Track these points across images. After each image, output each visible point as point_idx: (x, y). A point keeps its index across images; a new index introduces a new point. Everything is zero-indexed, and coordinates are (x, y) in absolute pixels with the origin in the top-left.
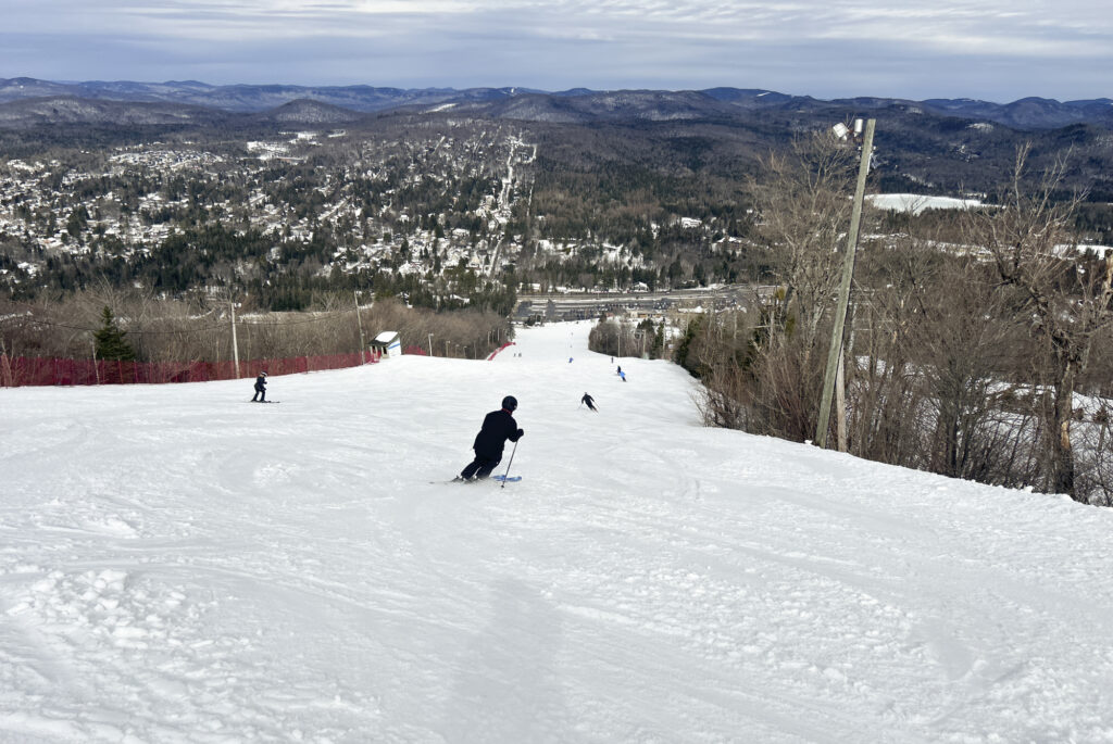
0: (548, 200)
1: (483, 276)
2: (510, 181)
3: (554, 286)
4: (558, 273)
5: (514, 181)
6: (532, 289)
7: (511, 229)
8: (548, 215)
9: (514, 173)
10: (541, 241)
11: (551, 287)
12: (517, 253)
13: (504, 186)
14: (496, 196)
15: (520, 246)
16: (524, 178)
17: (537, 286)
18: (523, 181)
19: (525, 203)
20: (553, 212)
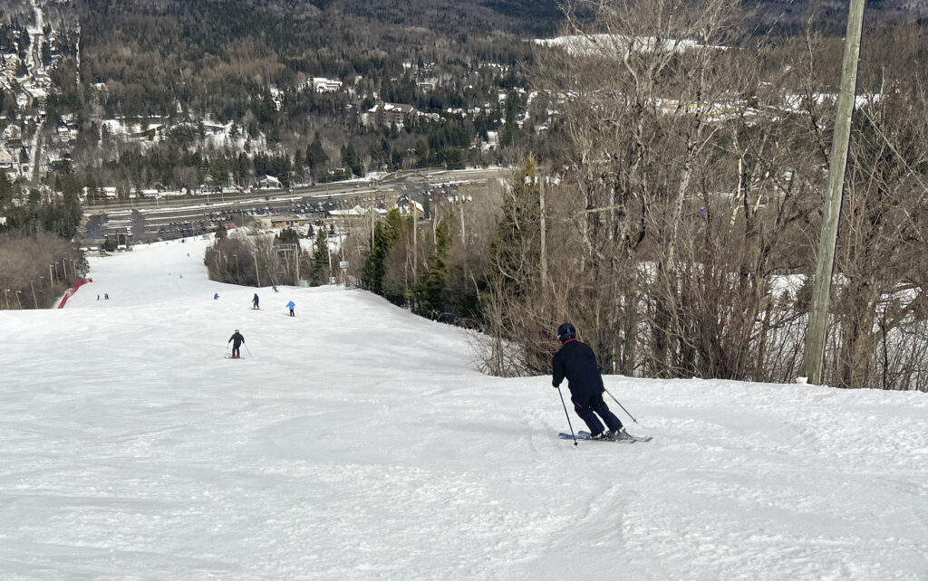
0: (107, 58)
1: (21, 180)
2: (40, 31)
3: (138, 187)
4: (140, 168)
5: (47, 31)
6: (104, 195)
7: (55, 106)
8: (111, 81)
9: (45, 18)
10: (107, 122)
11: (133, 190)
12: (71, 142)
13: (32, 39)
14: (22, 56)
15: (74, 132)
16: (62, 25)
17: (111, 191)
18: (61, 29)
19: (71, 63)
20: (119, 77)
